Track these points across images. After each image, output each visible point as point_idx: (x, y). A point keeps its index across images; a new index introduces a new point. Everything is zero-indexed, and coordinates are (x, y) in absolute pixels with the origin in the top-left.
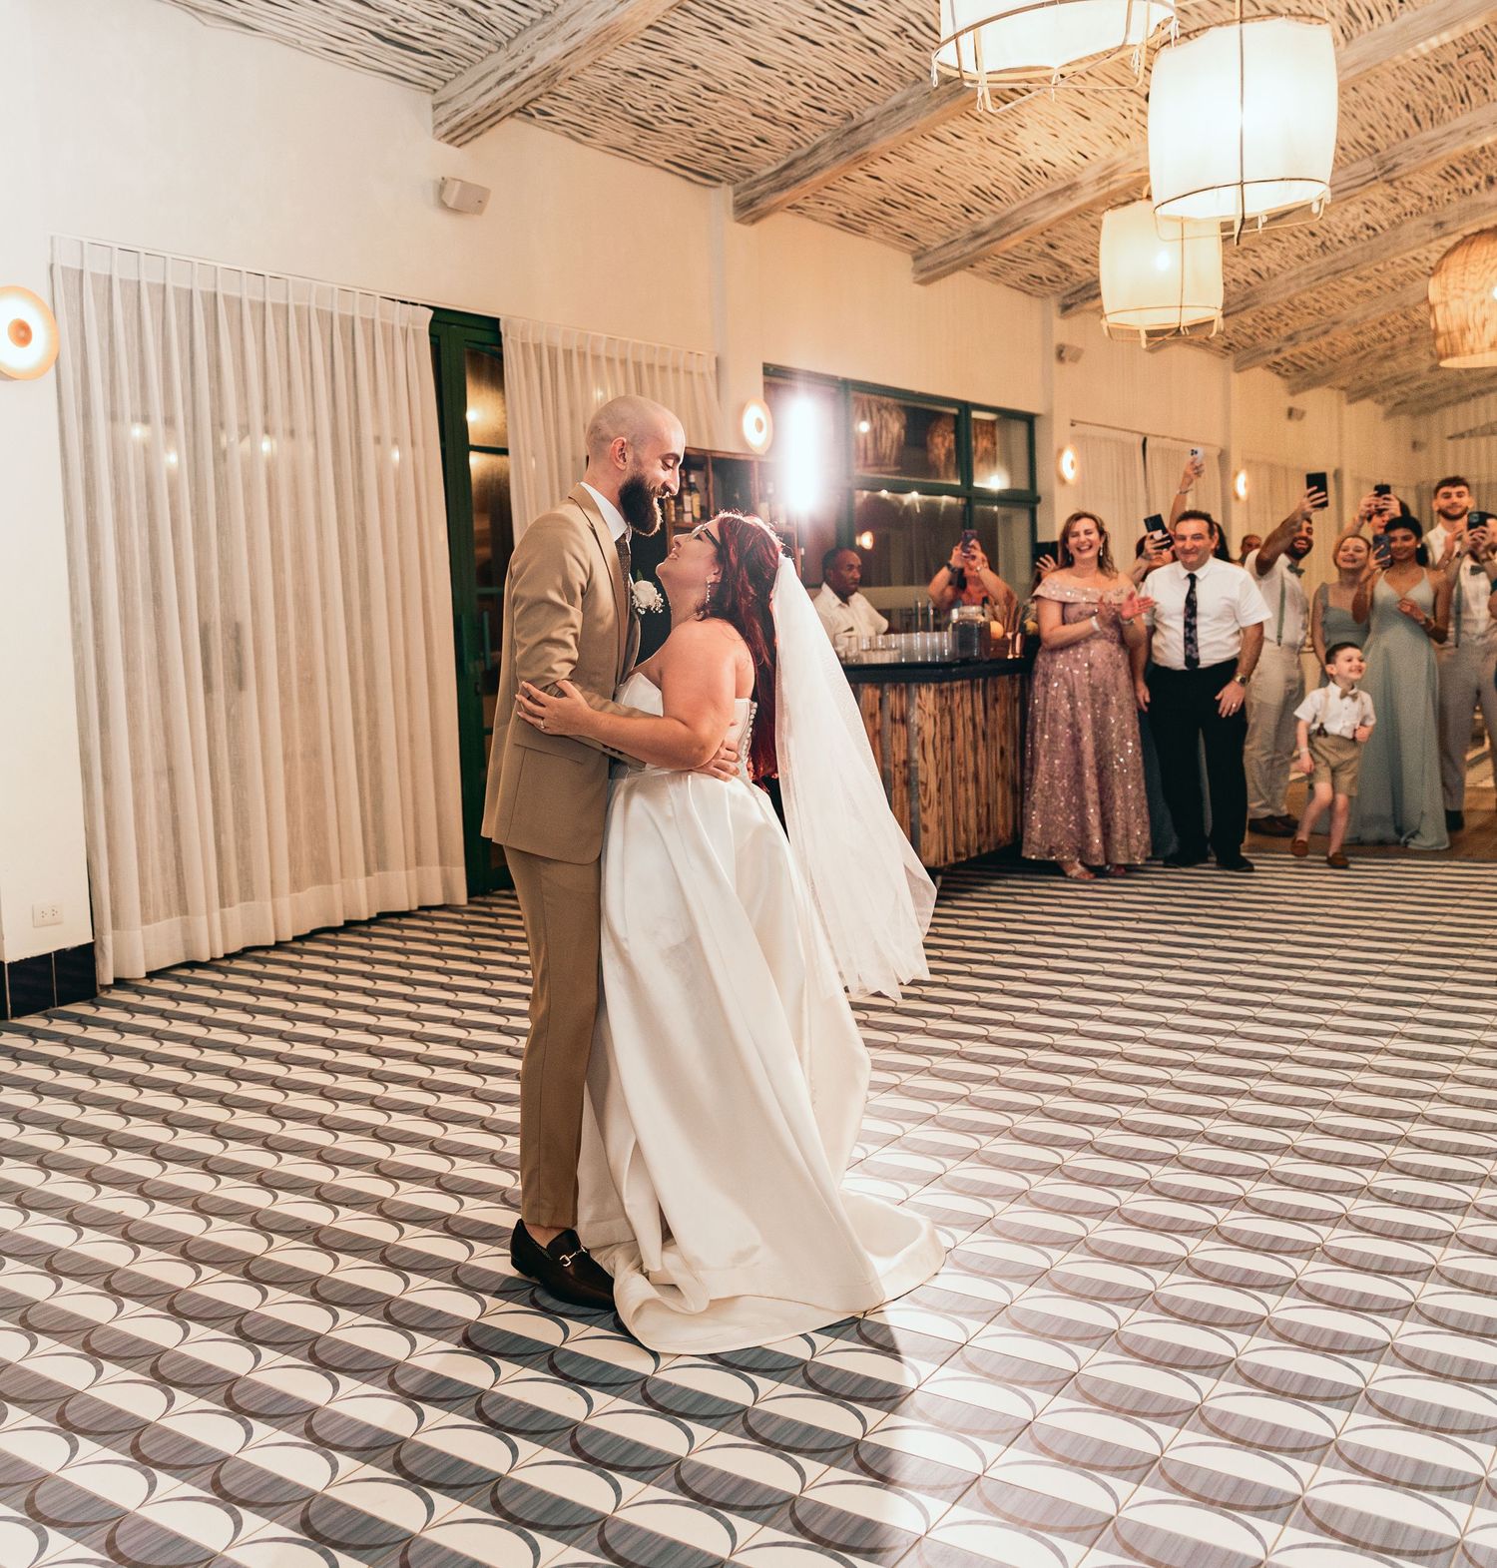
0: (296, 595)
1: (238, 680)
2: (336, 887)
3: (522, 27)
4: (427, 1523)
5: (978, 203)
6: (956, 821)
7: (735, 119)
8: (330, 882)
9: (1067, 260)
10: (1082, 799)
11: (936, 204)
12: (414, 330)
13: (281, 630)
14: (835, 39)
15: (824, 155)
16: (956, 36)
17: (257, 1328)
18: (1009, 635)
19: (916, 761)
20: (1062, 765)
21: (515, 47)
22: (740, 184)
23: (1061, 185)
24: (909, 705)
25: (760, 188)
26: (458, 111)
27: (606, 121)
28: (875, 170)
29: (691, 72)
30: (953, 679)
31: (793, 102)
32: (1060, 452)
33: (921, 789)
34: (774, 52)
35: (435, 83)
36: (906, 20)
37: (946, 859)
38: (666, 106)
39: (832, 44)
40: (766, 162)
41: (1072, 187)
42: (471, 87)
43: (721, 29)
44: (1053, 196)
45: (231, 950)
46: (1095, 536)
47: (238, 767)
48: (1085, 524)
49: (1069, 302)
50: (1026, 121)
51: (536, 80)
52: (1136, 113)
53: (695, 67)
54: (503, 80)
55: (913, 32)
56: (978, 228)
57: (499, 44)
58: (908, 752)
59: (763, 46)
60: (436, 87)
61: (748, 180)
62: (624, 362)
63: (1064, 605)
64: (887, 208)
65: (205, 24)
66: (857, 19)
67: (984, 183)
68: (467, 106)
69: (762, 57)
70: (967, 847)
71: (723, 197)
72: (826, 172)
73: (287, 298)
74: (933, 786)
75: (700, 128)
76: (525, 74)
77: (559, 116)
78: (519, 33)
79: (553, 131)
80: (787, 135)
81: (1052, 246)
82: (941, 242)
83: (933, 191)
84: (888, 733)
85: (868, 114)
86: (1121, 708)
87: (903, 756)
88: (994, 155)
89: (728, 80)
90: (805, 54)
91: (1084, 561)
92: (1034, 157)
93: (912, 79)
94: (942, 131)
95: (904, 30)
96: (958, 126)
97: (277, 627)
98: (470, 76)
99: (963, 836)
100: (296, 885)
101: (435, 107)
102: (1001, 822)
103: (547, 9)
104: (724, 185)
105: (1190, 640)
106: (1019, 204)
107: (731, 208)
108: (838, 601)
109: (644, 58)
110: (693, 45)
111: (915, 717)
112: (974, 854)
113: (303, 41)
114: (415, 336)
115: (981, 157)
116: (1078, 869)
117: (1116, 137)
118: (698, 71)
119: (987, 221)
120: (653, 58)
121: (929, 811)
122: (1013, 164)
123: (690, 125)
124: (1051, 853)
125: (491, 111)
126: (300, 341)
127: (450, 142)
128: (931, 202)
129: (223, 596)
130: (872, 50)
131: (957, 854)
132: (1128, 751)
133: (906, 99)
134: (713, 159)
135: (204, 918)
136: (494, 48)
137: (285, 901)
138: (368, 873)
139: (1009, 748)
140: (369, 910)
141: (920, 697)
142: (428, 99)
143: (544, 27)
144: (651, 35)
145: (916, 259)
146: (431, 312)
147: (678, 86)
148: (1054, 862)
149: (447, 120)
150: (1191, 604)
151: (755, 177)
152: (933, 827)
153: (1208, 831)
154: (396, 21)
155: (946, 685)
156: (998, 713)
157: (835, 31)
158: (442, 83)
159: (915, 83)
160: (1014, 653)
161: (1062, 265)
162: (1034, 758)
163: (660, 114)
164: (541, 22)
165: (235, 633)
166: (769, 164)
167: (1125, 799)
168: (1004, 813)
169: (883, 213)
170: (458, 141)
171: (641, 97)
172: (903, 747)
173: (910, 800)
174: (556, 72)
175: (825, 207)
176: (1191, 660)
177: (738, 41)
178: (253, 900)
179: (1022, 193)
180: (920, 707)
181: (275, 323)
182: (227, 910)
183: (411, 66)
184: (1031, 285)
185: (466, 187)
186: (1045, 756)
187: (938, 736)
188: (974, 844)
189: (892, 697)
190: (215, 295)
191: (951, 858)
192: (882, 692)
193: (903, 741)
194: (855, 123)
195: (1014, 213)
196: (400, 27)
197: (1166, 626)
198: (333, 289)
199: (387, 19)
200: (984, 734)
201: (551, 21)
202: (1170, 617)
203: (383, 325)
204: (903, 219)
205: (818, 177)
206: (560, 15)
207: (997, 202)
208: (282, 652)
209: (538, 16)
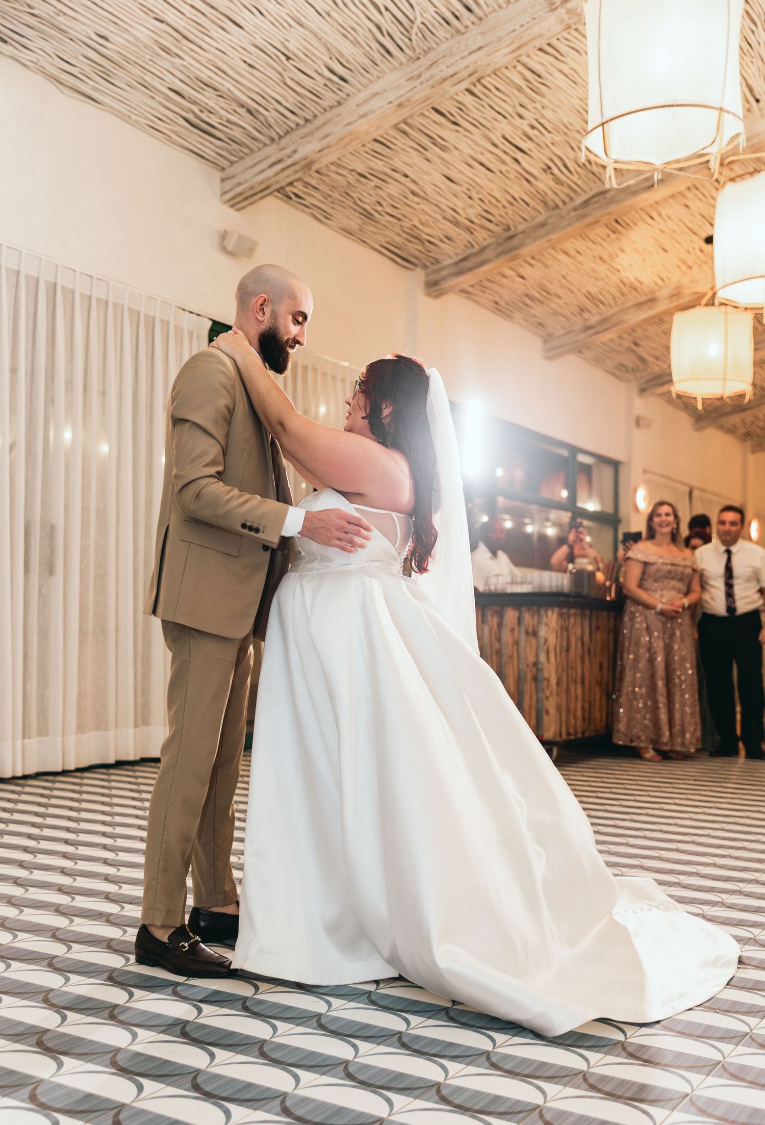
0: (98, 511)
1: (49, 568)
2: (111, 734)
3: (289, 129)
4: (209, 1064)
5: (589, 305)
6: (568, 709)
7: (430, 220)
8: (106, 729)
9: (644, 355)
10: (656, 702)
11: (561, 302)
12: (198, 334)
13: (85, 535)
14: (503, 168)
15: (489, 254)
16: (603, 124)
17: (65, 964)
18: (608, 583)
19: (542, 664)
20: (641, 678)
21: (283, 143)
22: (429, 270)
23: (644, 298)
24: (539, 623)
25: (444, 273)
26: (239, 184)
27: (341, 209)
28: (522, 271)
29: (403, 180)
30: (570, 607)
31: (471, 213)
32: (635, 490)
33: (545, 683)
34: (461, 172)
35: (224, 163)
36: (552, 160)
37: (561, 735)
38: (384, 203)
39: (501, 172)
40: (449, 253)
41: (652, 300)
42: (248, 169)
43: (426, 150)
44: (639, 305)
45: (27, 772)
46: (671, 518)
47: (44, 635)
48: (665, 509)
49: (645, 386)
50: (625, 247)
51: (297, 167)
52: (698, 252)
53: (406, 176)
54: (274, 164)
55: (555, 170)
56: (589, 323)
57: (273, 140)
58: (537, 656)
59: (454, 167)
60: (224, 166)
61: (435, 267)
62: (343, 380)
63: (646, 564)
64: (527, 301)
65: (63, 93)
66: (519, 155)
67: (594, 290)
68: (246, 181)
69: (453, 175)
70: (575, 730)
71: (419, 276)
72: (490, 266)
73: (108, 295)
74: (553, 681)
75: (406, 224)
76: (289, 162)
77: (309, 200)
78: (287, 133)
79: (304, 211)
80: (466, 236)
81: (636, 344)
82: (562, 332)
83: (560, 292)
84: (522, 644)
85: (521, 228)
86: (682, 639)
87: (532, 659)
88: (602, 269)
89: (429, 189)
90: (482, 177)
91: (662, 534)
92: (629, 275)
93: (552, 204)
94: (569, 246)
95: (549, 168)
96: (580, 245)
97: (82, 533)
98: (249, 161)
99: (572, 721)
100: (80, 729)
101: (223, 180)
102: (598, 714)
103: (308, 117)
104: (418, 270)
105: (730, 595)
106: (615, 309)
107: (422, 287)
108: (489, 555)
109: (373, 165)
110: (407, 160)
111: (543, 632)
112: (579, 736)
113: (133, 117)
114: (198, 338)
115: (594, 271)
116: (651, 754)
117: (684, 268)
118: (408, 179)
119: (594, 319)
120: (378, 165)
121: (550, 699)
122: (615, 279)
123: (399, 219)
124: (632, 741)
125: (262, 187)
126: (115, 328)
127: (232, 206)
128: (558, 300)
129: (43, 503)
130: (527, 180)
131: (569, 734)
132: (687, 672)
133: (547, 219)
134: (414, 248)
135: (9, 744)
136: (268, 142)
137: (72, 739)
138: (136, 726)
139: (605, 665)
140: (135, 755)
141: (547, 617)
142: (218, 175)
143: (304, 131)
144: (378, 147)
145: (545, 341)
146: (210, 323)
147: (393, 189)
148: (634, 748)
149: (230, 190)
150: (729, 570)
151: (440, 266)
152: (552, 710)
153: (739, 732)
154: (201, 111)
155: (565, 610)
156: (598, 637)
157: (504, 162)
158: (229, 164)
159: (554, 209)
160: (610, 596)
161: (642, 359)
162: (622, 672)
163: (379, 208)
164: (304, 126)
165: (50, 533)
166: (450, 257)
167: (683, 704)
168: (601, 710)
169: (526, 304)
170: (238, 206)
171: (367, 194)
172: (534, 653)
173: (537, 691)
174: (311, 163)
175: (486, 295)
176: (731, 609)
177: (438, 161)
178: (47, 735)
179: (619, 302)
180: (546, 624)
181: (98, 312)
182: (27, 741)
183: (208, 147)
184: (620, 371)
185: (241, 238)
186: (630, 670)
187: (558, 646)
188: (580, 730)
189: (527, 617)
190: (55, 285)
191: (564, 736)
192: (520, 613)
193: (534, 649)
194: (510, 233)
195: (612, 315)
196: (203, 116)
197: (712, 586)
198: (141, 295)
199: (195, 109)
200: (589, 651)
201: (310, 127)
202: (714, 579)
203: (176, 326)
204: (538, 311)
205: (484, 269)
206: (317, 123)
207: (601, 306)
208: (84, 551)
209: (301, 122)
